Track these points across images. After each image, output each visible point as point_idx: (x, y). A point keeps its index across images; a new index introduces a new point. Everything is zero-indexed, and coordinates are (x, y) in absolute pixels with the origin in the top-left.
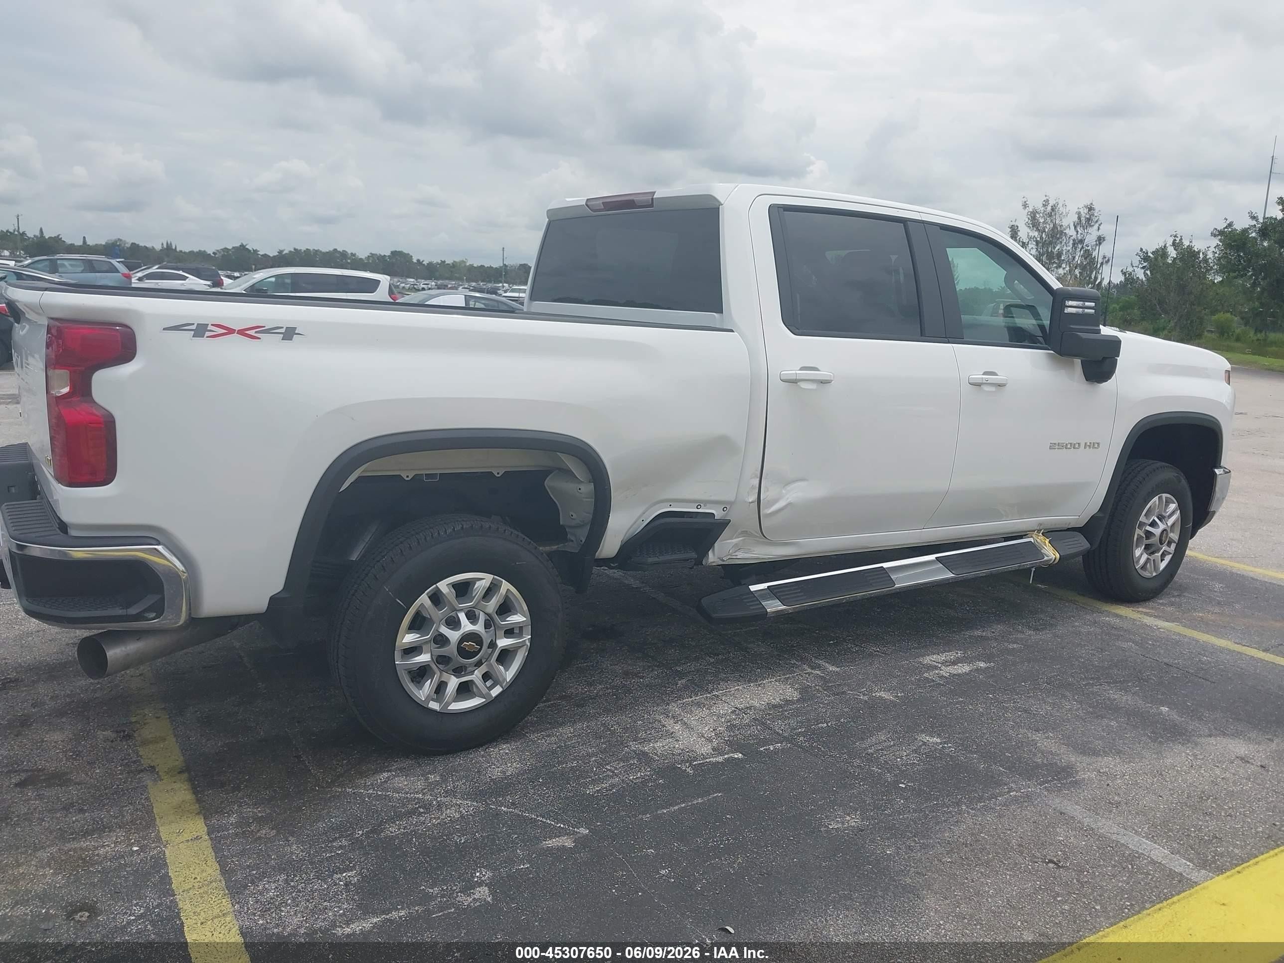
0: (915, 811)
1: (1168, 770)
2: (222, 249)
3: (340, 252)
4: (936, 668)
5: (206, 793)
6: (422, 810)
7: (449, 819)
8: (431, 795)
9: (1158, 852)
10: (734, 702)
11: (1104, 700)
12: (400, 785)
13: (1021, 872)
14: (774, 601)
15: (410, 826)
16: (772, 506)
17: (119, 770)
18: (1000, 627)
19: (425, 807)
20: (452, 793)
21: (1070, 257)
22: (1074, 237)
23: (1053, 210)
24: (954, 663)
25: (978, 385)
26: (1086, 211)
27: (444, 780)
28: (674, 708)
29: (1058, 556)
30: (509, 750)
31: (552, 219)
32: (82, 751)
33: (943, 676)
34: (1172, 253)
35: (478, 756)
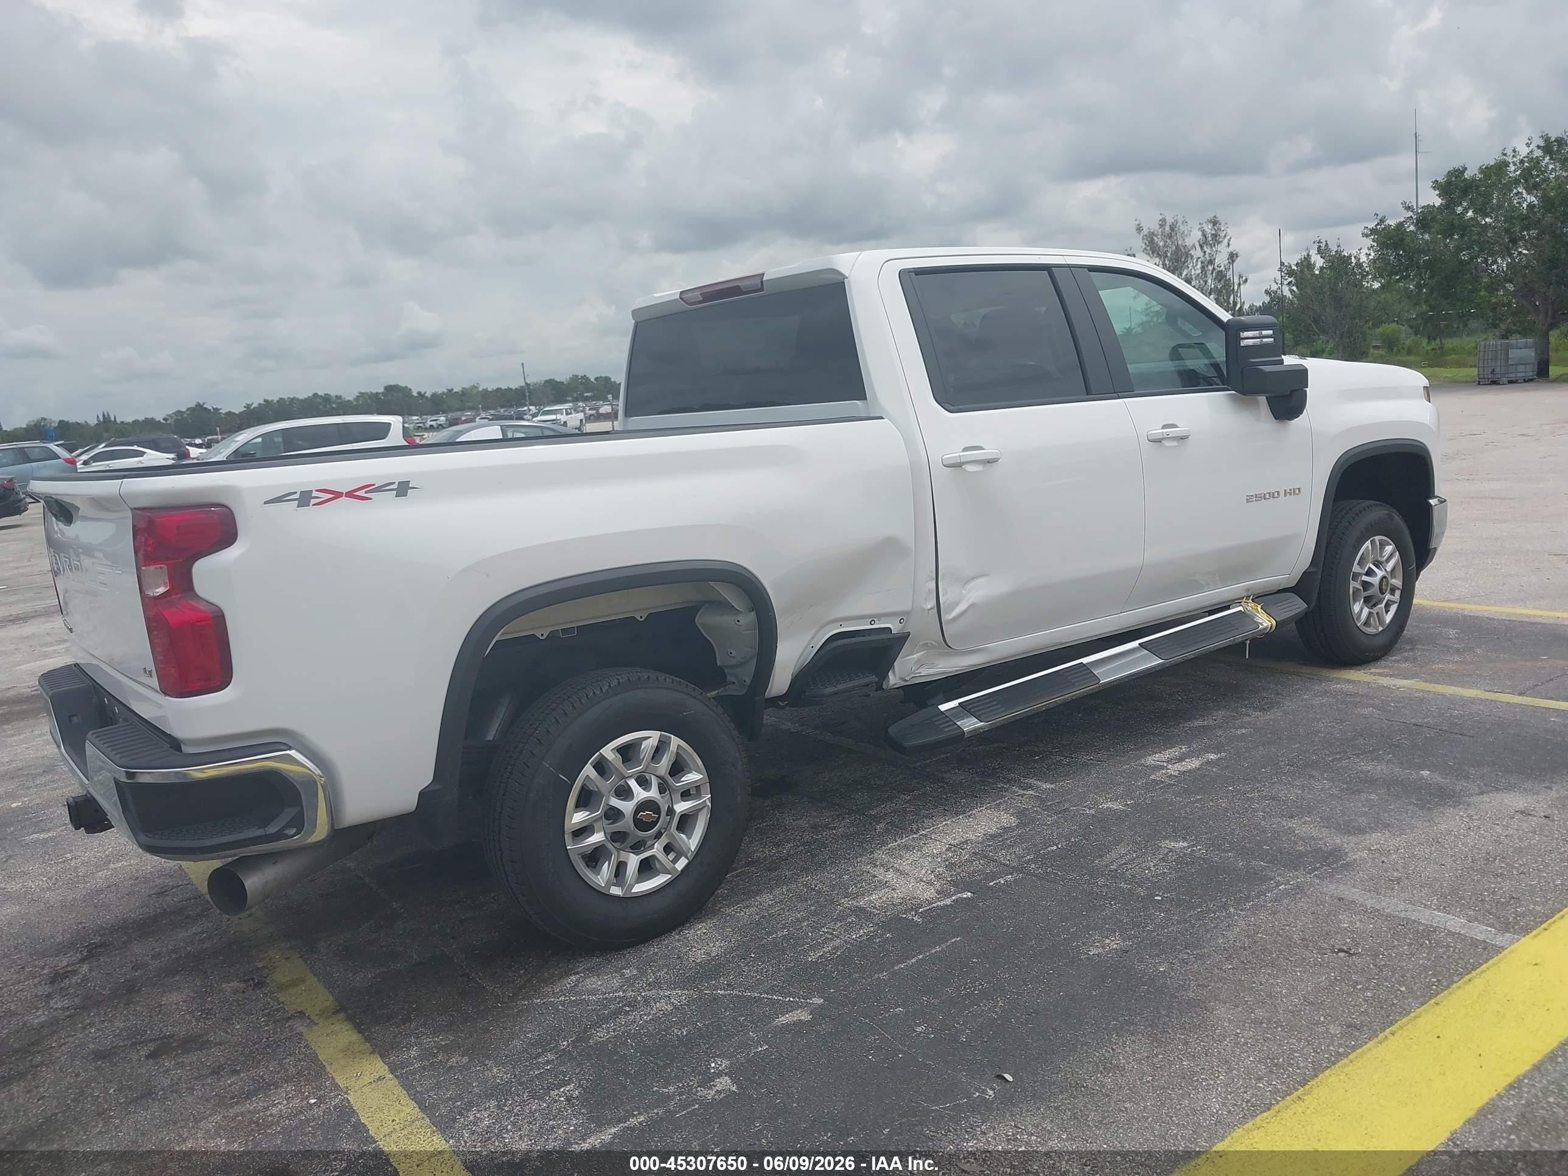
0: (1179, 922)
1: (1445, 837)
2: (174, 413)
3: (321, 396)
4: (1162, 767)
5: (373, 1030)
6: (628, 1009)
7: (662, 1013)
8: (632, 991)
9: (1455, 923)
10: (946, 839)
11: (1357, 773)
12: (594, 986)
13: (1311, 967)
14: (969, 719)
15: (620, 1027)
16: (953, 609)
17: (262, 1022)
18: (1221, 714)
19: (630, 1004)
20: (656, 984)
21: (1201, 281)
22: (1202, 259)
23: (1172, 229)
24: (1181, 759)
25: (1158, 441)
26: (1210, 226)
27: (642, 973)
28: (880, 855)
29: (1274, 622)
30: (706, 929)
31: (639, 320)
32: (212, 1008)
33: (1171, 775)
34: (1319, 262)
35: (674, 941)
